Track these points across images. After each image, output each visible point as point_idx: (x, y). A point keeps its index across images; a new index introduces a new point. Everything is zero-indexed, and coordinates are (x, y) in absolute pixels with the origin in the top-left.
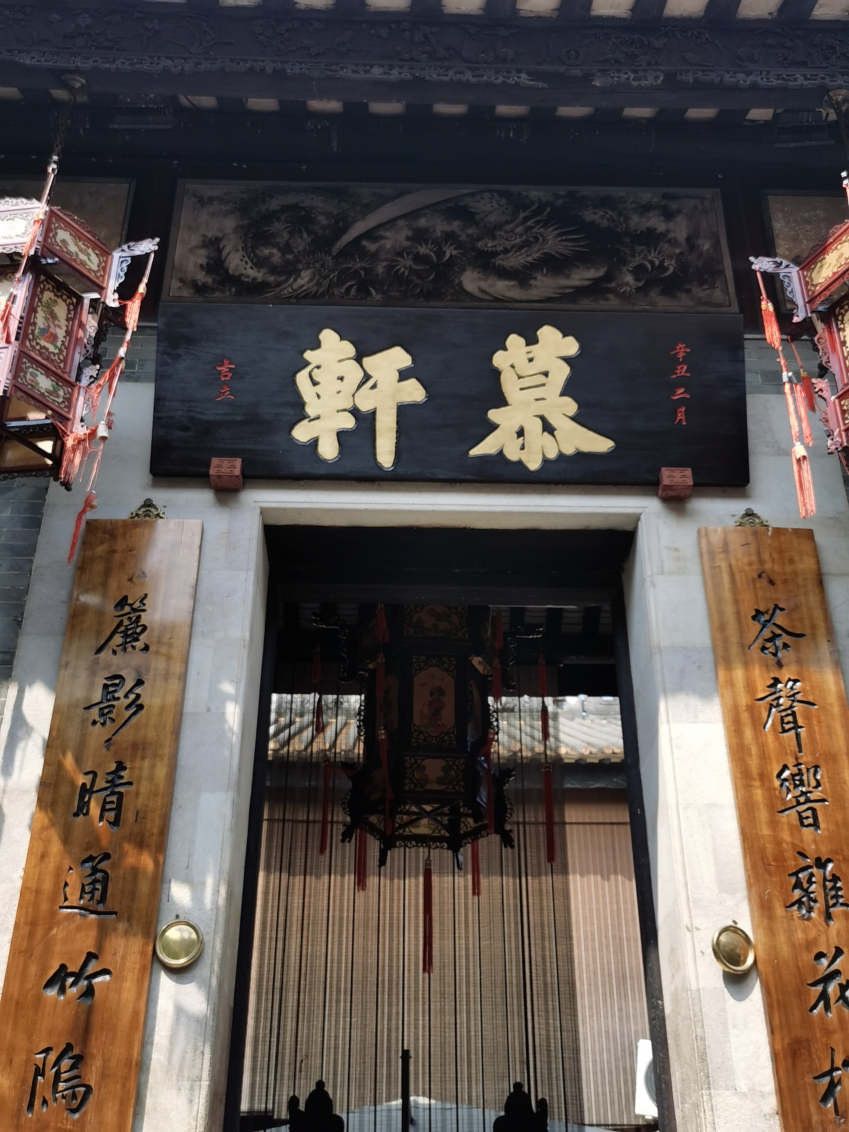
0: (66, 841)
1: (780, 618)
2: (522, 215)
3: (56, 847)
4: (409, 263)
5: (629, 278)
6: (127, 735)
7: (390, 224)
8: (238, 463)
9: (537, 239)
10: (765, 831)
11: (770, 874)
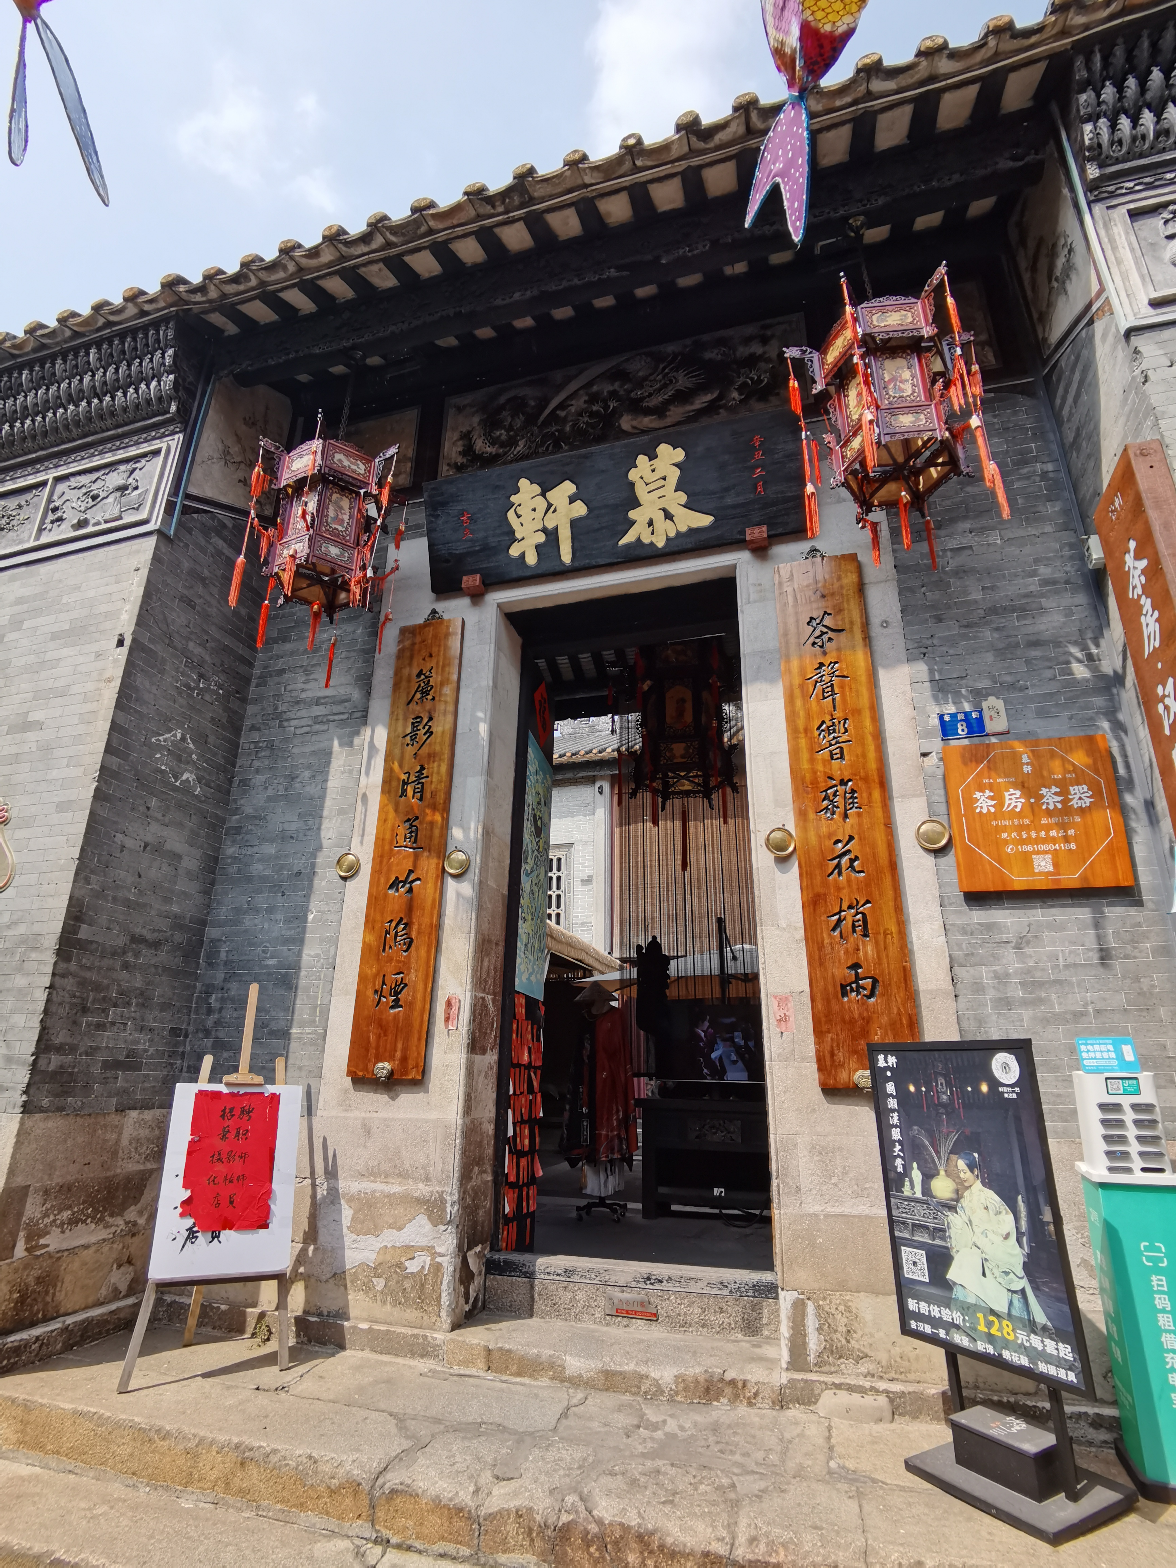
0: (396, 810)
1: (828, 621)
2: (661, 366)
3: (392, 814)
4: (586, 419)
5: (735, 395)
6: (425, 750)
7: (574, 395)
8: (478, 576)
9: (671, 381)
10: (806, 765)
11: (808, 793)
